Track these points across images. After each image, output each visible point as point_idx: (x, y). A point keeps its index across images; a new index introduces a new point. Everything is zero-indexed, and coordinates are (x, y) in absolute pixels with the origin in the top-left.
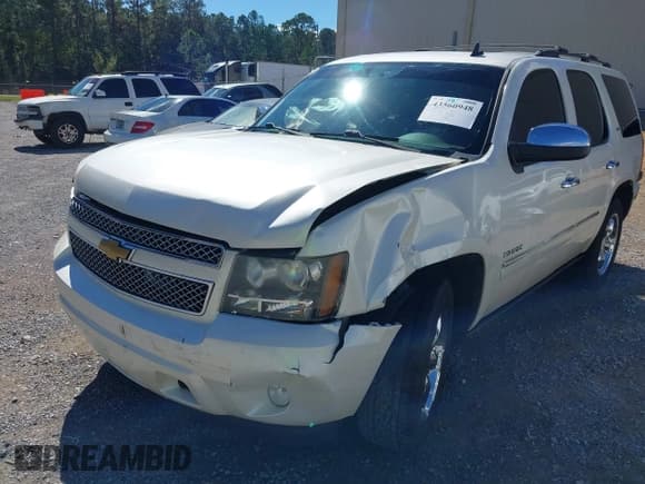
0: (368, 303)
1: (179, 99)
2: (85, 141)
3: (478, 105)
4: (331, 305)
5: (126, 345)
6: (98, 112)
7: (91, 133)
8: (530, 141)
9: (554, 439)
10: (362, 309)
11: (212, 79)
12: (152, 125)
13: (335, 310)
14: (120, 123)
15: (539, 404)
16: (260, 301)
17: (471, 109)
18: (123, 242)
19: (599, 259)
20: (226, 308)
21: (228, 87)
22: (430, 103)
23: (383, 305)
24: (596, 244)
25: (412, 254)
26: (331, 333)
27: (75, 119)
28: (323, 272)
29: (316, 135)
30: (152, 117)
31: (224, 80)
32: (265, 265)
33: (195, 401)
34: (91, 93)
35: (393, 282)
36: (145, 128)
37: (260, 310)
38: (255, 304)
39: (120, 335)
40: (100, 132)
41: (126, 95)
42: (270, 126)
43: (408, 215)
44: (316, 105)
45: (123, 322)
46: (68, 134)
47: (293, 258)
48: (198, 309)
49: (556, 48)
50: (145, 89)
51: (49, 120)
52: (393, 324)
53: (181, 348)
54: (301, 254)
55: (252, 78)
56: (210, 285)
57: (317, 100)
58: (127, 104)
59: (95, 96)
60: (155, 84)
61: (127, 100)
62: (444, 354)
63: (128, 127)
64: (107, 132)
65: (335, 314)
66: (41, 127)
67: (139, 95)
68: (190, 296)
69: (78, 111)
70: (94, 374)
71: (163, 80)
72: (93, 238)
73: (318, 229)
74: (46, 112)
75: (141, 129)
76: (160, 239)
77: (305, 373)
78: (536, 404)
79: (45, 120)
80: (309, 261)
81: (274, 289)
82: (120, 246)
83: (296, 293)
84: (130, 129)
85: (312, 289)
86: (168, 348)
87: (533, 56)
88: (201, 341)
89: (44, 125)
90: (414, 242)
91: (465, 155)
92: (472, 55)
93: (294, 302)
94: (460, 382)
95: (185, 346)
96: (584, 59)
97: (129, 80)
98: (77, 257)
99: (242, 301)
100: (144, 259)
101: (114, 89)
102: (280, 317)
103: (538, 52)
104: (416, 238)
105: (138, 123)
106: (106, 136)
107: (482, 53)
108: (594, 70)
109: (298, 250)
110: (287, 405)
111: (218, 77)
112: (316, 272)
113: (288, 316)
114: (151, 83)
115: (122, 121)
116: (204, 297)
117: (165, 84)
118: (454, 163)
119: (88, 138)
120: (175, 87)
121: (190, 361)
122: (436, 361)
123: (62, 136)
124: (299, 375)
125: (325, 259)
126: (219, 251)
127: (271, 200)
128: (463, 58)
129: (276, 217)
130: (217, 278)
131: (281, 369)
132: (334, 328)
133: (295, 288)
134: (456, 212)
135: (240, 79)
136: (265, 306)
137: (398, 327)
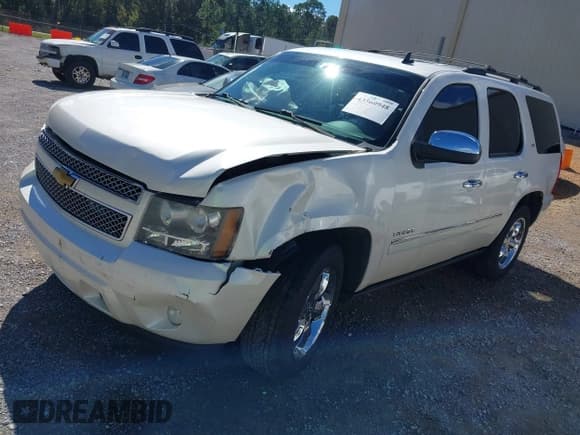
0: (256, 253)
1: (183, 60)
2: (95, 84)
3: (394, 105)
4: (225, 249)
5: (61, 256)
6: (109, 59)
7: (102, 77)
8: (432, 142)
9: (407, 392)
10: (251, 256)
11: (222, 45)
12: (153, 79)
13: (227, 253)
14: (125, 73)
15: (406, 363)
16: (167, 236)
17: (387, 108)
18: (71, 172)
19: (501, 254)
20: (141, 238)
21: (231, 55)
22: (356, 97)
23: (269, 256)
24: (498, 242)
25: (303, 219)
26: (220, 271)
27: (89, 63)
28: (221, 221)
29: (258, 109)
30: (154, 72)
31: (232, 48)
32: (173, 207)
33: (107, 308)
34: (107, 42)
35: (282, 238)
36: (146, 80)
37: (166, 243)
38: (163, 238)
39: (58, 247)
40: (109, 78)
41: (137, 48)
42: (224, 96)
43: (303, 187)
44: (268, 83)
45: (60, 236)
46: (81, 75)
47: (195, 205)
48: (118, 235)
49: (486, 66)
50: (155, 46)
51: (66, 61)
52: (274, 272)
53: (100, 264)
54: (203, 203)
55: (258, 51)
56: (129, 217)
57: (269, 80)
58: (138, 57)
59: (109, 45)
60: (164, 44)
61: (138, 54)
62: (330, 307)
63: (132, 78)
64: (113, 80)
65: (228, 256)
66: (58, 66)
67: (149, 50)
68: (113, 223)
69: (92, 56)
70: (44, 279)
71: (172, 40)
72: (51, 165)
73: (220, 185)
74: (64, 53)
75: (143, 81)
76: (98, 174)
77: (193, 299)
78: (403, 363)
79: (63, 60)
80: (212, 210)
81: (180, 229)
82: (68, 175)
83: (198, 235)
84: (134, 79)
85: (210, 234)
86: (91, 262)
87: (459, 71)
88: (115, 261)
89: (61, 64)
90: (306, 210)
91: (370, 146)
92: (404, 62)
93: (195, 243)
94: (347, 335)
95: (104, 263)
96: (513, 80)
97: (142, 36)
98: (39, 179)
99: (155, 235)
100: (84, 188)
101: (127, 42)
102: (182, 253)
103: (465, 69)
104: (309, 206)
105: (140, 76)
106: (112, 82)
107: (412, 61)
108: (520, 91)
109: (201, 199)
110: (179, 324)
111: (227, 46)
112: (214, 220)
113: (188, 252)
114: (160, 42)
115: (128, 72)
116: (124, 226)
117: (173, 44)
118: (359, 151)
119: (98, 82)
120: (181, 49)
121: (105, 275)
122: (322, 311)
123: (75, 76)
124: (187, 300)
125: (223, 211)
126: (139, 190)
127: (187, 156)
128: (394, 63)
129: (187, 171)
130: (135, 211)
131: (173, 293)
132: (224, 267)
133: (197, 230)
134: (348, 190)
135: (247, 50)
136: (171, 241)
137: (278, 275)
